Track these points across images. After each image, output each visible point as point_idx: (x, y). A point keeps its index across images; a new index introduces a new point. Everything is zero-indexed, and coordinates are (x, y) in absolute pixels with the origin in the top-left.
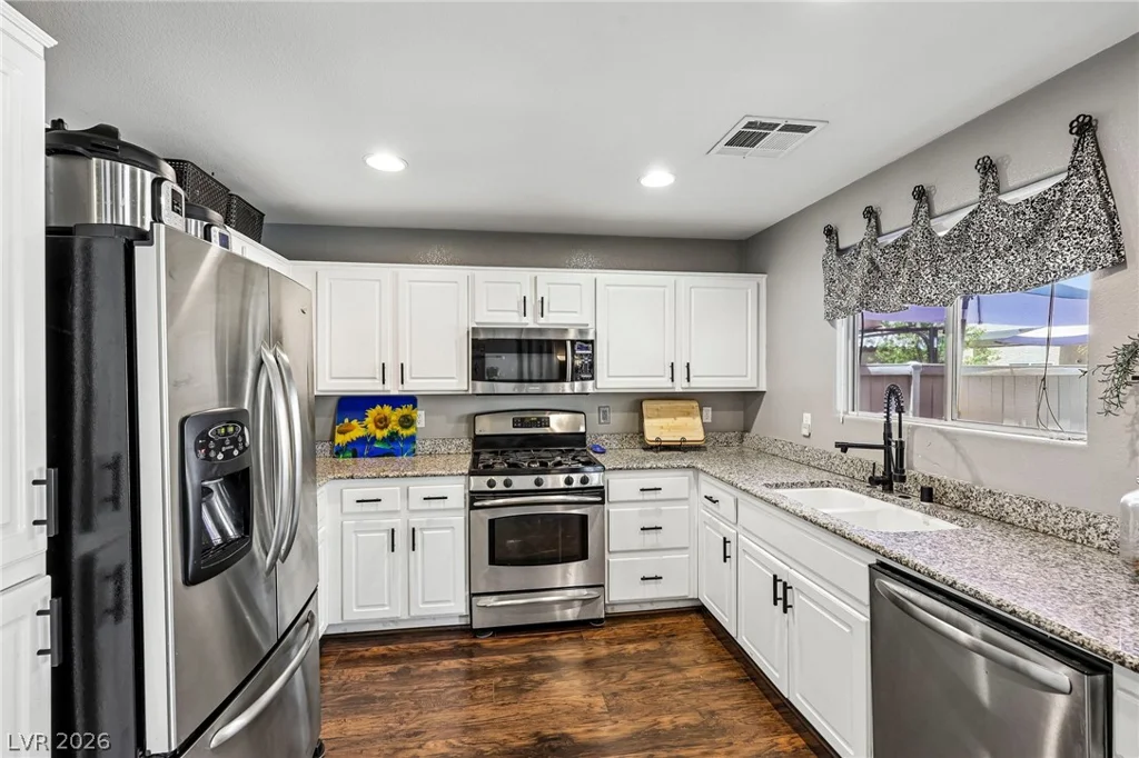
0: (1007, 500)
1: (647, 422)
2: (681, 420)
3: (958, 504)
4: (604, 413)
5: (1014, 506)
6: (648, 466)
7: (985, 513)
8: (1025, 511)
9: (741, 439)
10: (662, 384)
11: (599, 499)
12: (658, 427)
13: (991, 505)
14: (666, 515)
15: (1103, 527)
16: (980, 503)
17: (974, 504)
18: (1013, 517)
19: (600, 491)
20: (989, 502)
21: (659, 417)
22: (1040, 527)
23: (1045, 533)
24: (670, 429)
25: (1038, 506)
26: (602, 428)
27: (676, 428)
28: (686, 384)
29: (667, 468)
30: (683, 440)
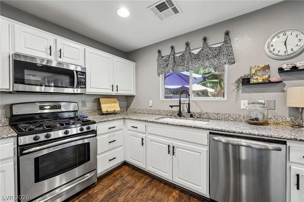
0: (211, 114)
1: (102, 106)
2: (113, 104)
3: (198, 117)
4: (84, 103)
5: (212, 115)
6: (111, 119)
7: (205, 118)
8: (215, 116)
9: (127, 110)
10: (109, 92)
11: (95, 135)
12: (106, 107)
13: (207, 116)
14: (117, 136)
15: (232, 116)
16: (204, 116)
17: (202, 116)
18: (212, 118)
19: (94, 132)
20: (206, 115)
21: (106, 103)
22: (219, 118)
23: (220, 119)
24: (110, 107)
25: (218, 114)
26: (84, 109)
27: (113, 107)
28: (116, 92)
29: (117, 119)
30: (115, 111)
